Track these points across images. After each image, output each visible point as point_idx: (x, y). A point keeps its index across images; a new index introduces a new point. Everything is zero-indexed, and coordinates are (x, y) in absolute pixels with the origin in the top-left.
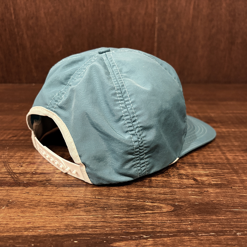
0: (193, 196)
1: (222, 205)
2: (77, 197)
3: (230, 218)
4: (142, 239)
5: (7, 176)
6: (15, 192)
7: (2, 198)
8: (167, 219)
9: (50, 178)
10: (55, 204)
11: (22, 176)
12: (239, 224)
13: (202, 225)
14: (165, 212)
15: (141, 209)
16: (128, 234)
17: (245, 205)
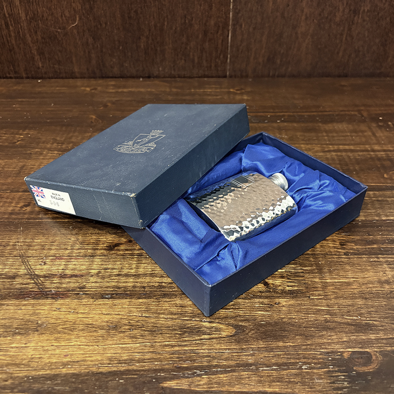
0: (260, 311)
1: (293, 325)
2: (119, 314)
3: (299, 344)
4: (196, 376)
5: (29, 281)
6: (43, 307)
7: (28, 318)
8: (226, 347)
9: (84, 284)
10: (93, 327)
11: (47, 280)
12: (308, 353)
13: (265, 355)
14: (224, 337)
15: (197, 332)
16: (180, 369)
17: (319, 325)
